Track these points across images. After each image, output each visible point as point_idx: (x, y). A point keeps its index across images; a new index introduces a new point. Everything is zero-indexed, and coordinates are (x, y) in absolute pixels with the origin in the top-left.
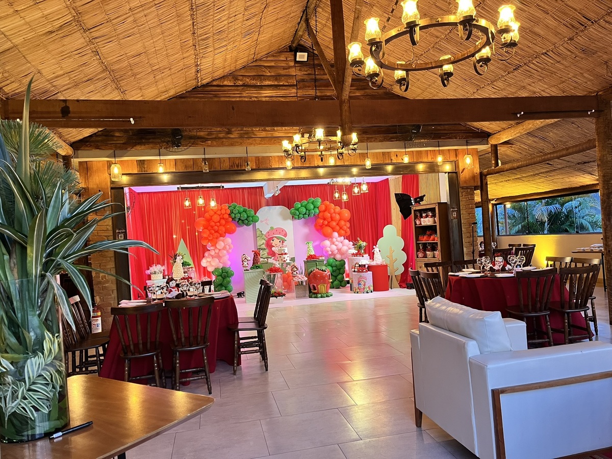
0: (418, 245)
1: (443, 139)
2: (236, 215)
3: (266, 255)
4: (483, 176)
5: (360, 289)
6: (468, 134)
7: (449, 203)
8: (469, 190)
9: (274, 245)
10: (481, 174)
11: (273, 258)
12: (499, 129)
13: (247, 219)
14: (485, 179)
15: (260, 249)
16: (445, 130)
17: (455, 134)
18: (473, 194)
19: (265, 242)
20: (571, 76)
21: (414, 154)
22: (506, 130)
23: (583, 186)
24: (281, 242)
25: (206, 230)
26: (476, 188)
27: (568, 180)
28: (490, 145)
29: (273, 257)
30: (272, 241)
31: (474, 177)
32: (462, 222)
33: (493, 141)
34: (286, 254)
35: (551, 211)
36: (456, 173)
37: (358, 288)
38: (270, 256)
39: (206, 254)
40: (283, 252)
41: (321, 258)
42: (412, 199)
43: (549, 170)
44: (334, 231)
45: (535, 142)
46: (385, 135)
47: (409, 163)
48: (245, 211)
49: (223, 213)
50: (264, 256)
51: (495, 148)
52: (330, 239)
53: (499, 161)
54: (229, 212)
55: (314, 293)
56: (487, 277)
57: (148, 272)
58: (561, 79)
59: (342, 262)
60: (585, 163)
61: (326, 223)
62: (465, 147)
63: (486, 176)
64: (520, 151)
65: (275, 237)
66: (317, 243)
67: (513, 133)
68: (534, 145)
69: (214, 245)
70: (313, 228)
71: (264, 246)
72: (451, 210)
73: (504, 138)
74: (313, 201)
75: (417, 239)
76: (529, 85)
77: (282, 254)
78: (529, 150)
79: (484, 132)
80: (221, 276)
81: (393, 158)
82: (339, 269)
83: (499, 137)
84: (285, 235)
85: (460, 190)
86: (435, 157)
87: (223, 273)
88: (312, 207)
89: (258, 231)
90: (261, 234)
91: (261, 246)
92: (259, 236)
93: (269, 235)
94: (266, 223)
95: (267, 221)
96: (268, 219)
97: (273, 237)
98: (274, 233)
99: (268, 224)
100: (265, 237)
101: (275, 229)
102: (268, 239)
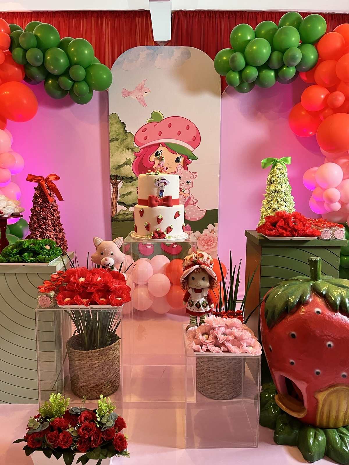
19: (132, 157)
24: (182, 160)
30: (153, 158)
34: (167, 202)
40: (155, 192)
65: (165, 145)
77: (150, 202)
84: (196, 141)
89: (115, 124)
90: (122, 131)
91: (120, 170)
92: (115, 137)
93: (146, 138)
94: (139, 98)
95: (141, 92)
96: (145, 88)
97: (158, 145)
98: (160, 134)
99: (145, 102)
100: (134, 142)
101: (164, 119)
102: (143, 148)
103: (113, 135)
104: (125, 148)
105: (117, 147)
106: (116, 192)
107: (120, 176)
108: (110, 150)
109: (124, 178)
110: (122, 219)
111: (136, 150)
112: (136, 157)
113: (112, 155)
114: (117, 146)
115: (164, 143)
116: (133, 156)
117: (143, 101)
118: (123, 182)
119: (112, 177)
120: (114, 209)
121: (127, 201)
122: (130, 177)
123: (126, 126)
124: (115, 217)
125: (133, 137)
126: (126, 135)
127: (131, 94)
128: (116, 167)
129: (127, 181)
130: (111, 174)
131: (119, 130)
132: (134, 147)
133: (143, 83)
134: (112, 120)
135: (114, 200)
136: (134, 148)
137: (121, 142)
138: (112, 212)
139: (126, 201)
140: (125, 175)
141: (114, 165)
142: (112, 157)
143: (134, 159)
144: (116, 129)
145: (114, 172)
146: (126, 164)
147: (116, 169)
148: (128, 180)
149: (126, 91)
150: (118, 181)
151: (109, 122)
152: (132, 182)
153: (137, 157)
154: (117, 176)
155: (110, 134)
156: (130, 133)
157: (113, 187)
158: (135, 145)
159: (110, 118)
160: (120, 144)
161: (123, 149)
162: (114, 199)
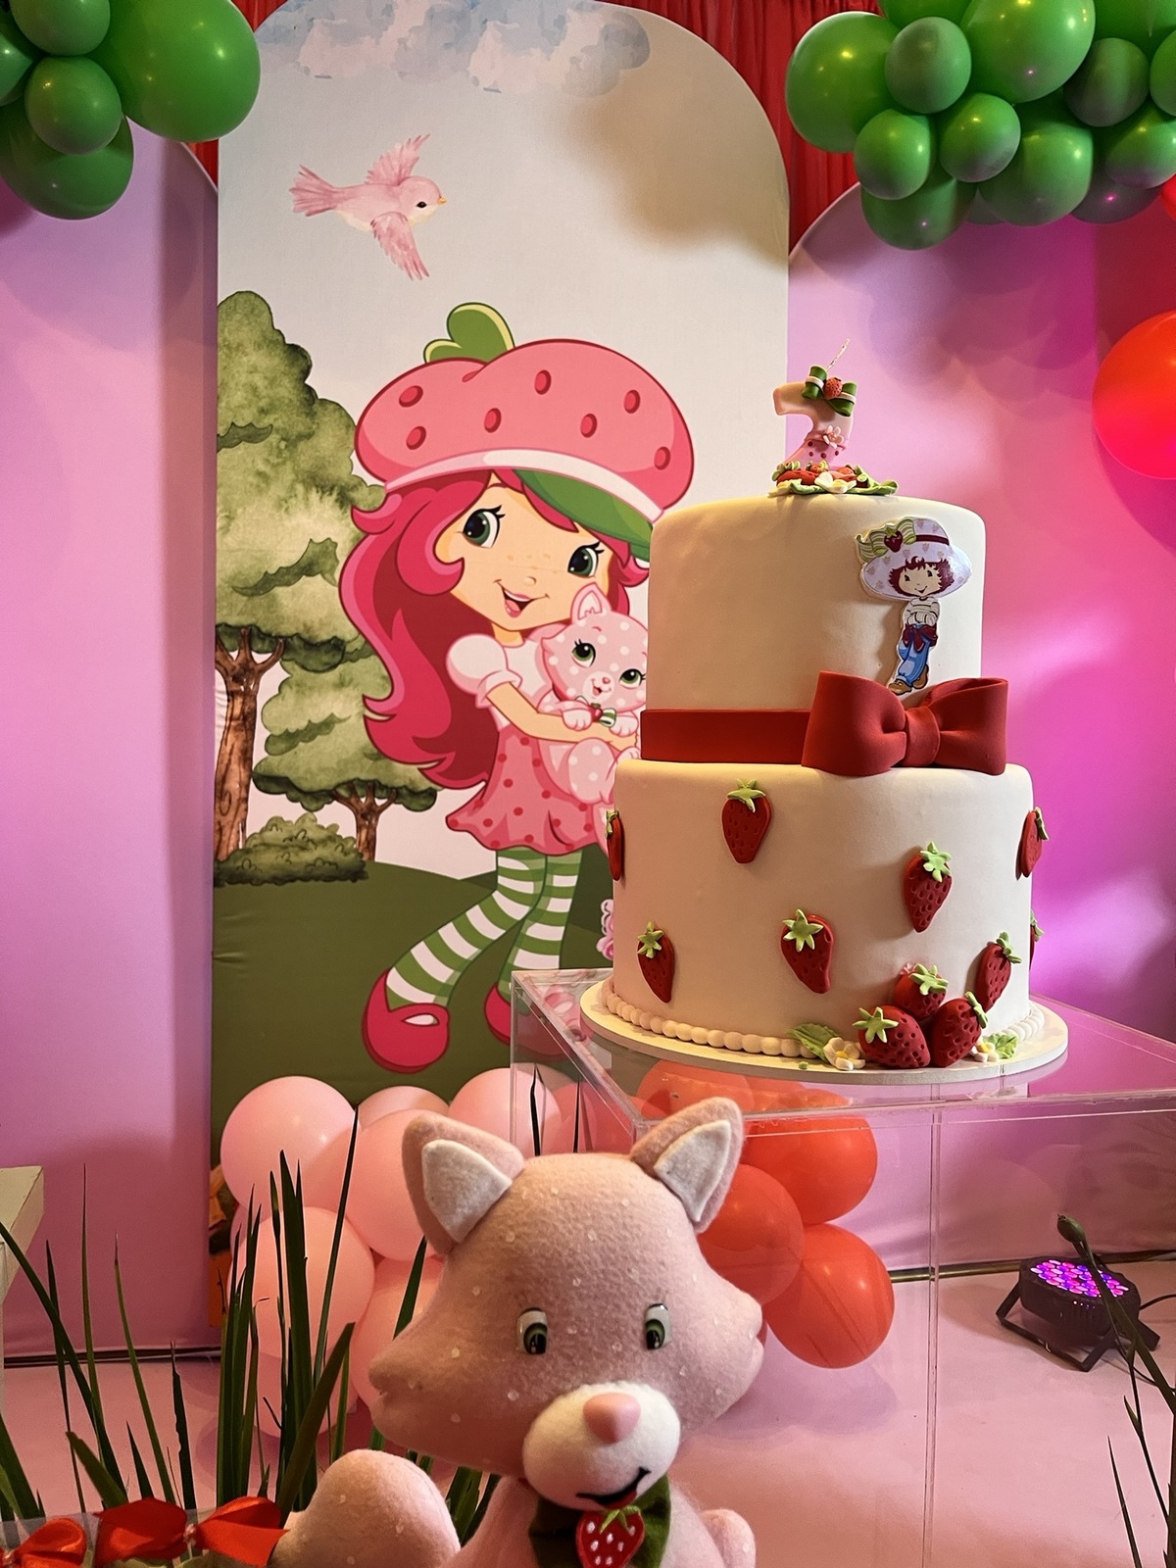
9: (493, 610)
11: (450, 799)
19: (340, 532)
24: (601, 562)
29: (457, 780)
30: (453, 544)
34: (970, 728)
65: (517, 480)
71: (317, 605)
89: (250, 349)
90: (286, 390)
91: (274, 598)
92: (249, 420)
93: (417, 439)
94: (384, 227)
95: (395, 197)
96: (417, 178)
97: (481, 478)
98: (494, 421)
99: (415, 250)
100: (354, 456)
101: (515, 349)
102: (403, 491)
103: (235, 406)
104: (303, 482)
105: (260, 474)
106: (246, 722)
107: (268, 635)
108: (221, 491)
109: (296, 642)
110: (273, 872)
111: (364, 499)
112: (362, 535)
113: (230, 518)
114: (261, 467)
115: (514, 471)
116: (348, 525)
117: (406, 248)
118: (286, 664)
119: (224, 635)
120: (232, 812)
121: (309, 771)
122: (324, 636)
123: (309, 367)
124: (236, 860)
125: (348, 427)
126: (311, 414)
127: (345, 203)
128: (252, 583)
129: (311, 662)
130: (219, 620)
131: (272, 382)
132: (352, 483)
133: (409, 153)
134: (230, 330)
135: (235, 767)
136: (354, 488)
137: (280, 451)
138: (221, 830)
139: (301, 773)
140: (301, 629)
141: (240, 572)
142: (226, 529)
143: (349, 547)
144: (259, 381)
145: (235, 612)
146: (306, 568)
147: (252, 595)
148: (313, 654)
149: (314, 181)
150: (259, 658)
151: (220, 340)
152: (335, 666)
153: (367, 534)
154: (255, 631)
155: (223, 404)
156: (332, 407)
157: (231, 695)
158: (359, 470)
159: (222, 315)
160: (276, 461)
161: (292, 488)
162: (235, 758)
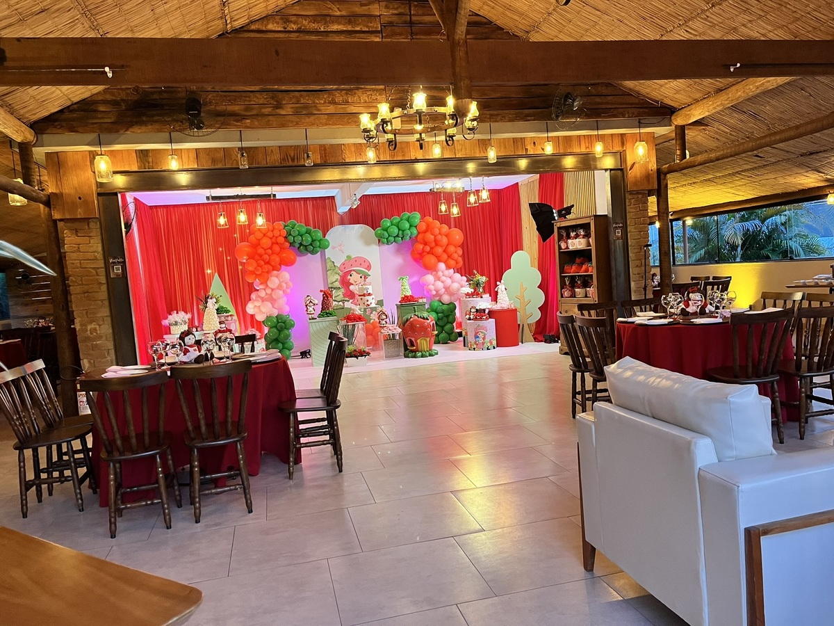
0: (562, 278)
1: (605, 117)
2: (296, 238)
3: (341, 297)
4: (661, 175)
5: (477, 345)
6: (641, 110)
7: (611, 216)
8: (640, 196)
9: (353, 283)
10: (659, 171)
11: (351, 301)
12: (688, 100)
13: (311, 244)
14: (665, 179)
15: (332, 288)
16: (607, 103)
17: (620, 110)
18: (646, 202)
19: (339, 278)
20: (809, 9)
21: (561, 142)
22: (701, 103)
23: (803, 190)
24: (363, 277)
25: (252, 261)
26: (650, 193)
27: (782, 181)
28: (673, 127)
29: (351, 299)
30: (349, 277)
31: (647, 177)
32: (630, 243)
33: (679, 120)
34: (369, 294)
35: (748, 230)
36: (621, 170)
37: (475, 343)
38: (347, 299)
39: (253, 296)
40: (365, 292)
41: (420, 301)
42: (554, 211)
43: (756, 165)
44: (439, 261)
45: (742, 121)
46: (517, 111)
47: (553, 155)
48: (308, 232)
49: (275, 235)
50: (338, 299)
51: (681, 130)
52: (434, 273)
53: (687, 152)
54: (284, 233)
55: (412, 351)
56: (679, 323)
57: (165, 322)
58: (794, 15)
59: (451, 305)
60: (811, 154)
61: (428, 249)
62: (636, 131)
63: (666, 174)
64: (717, 136)
65: (354, 270)
66: (415, 279)
67: (711, 105)
68: (740, 125)
69: (265, 282)
70: (409, 258)
71: (337, 284)
72: (614, 225)
73: (697, 114)
74: (409, 217)
75: (562, 271)
76: (744, 25)
77: (364, 295)
78: (731, 134)
79: (665, 107)
80: (276, 327)
81: (529, 147)
82: (447, 317)
83: (689, 113)
84: (369, 268)
85: (627, 195)
86: (591, 145)
87: (278, 322)
88: (407, 225)
89: (329, 262)
93: (345, 268)
94: (340, 249)
95: (341, 246)
96: (342, 244)
97: (351, 271)
98: (351, 265)
99: (343, 251)
100: (339, 270)
101: (353, 258)
102: (344, 273)
103: (328, 268)
105: (331, 273)
108: (328, 275)
123: (334, 263)
127: (336, 248)
131: (331, 265)
133: (341, 242)
137: (333, 271)
141: (330, 282)
142: (328, 279)
149: (333, 247)
151: (326, 262)
153: (341, 277)
158: (340, 272)
161: (334, 274)
